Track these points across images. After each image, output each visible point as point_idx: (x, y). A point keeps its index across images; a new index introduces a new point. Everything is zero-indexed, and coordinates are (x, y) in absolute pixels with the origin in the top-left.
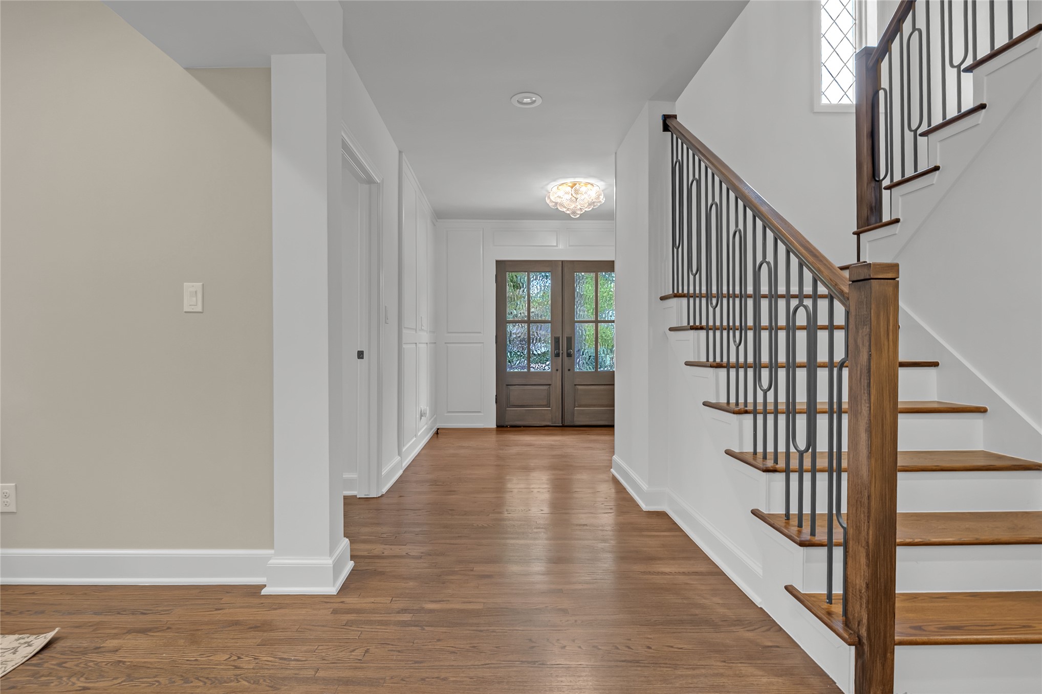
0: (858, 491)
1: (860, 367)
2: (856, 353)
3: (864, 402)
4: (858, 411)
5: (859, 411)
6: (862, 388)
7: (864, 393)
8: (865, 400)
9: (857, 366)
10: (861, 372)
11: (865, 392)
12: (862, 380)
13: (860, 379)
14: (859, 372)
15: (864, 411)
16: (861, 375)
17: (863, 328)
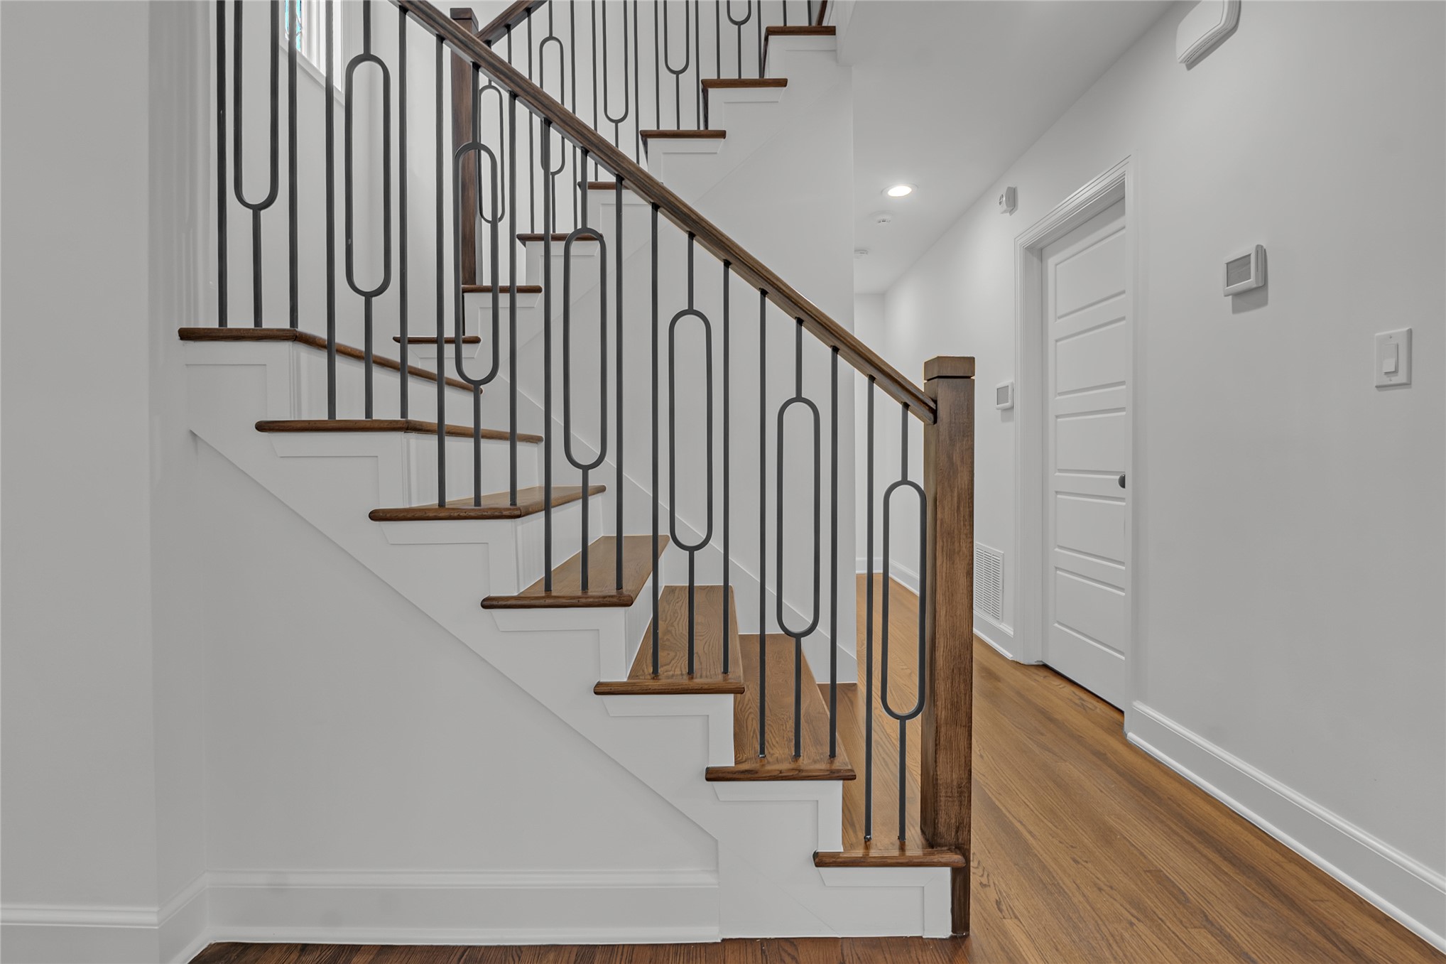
0: (955, 656)
1: (958, 492)
2: (951, 473)
3: (964, 537)
4: (954, 549)
5: (956, 550)
6: (962, 519)
7: (964, 525)
8: (966, 534)
9: (952, 491)
10: (959, 498)
11: (966, 523)
12: (962, 509)
13: (958, 507)
14: (956, 499)
15: (964, 549)
16: (959, 503)
17: (963, 440)
